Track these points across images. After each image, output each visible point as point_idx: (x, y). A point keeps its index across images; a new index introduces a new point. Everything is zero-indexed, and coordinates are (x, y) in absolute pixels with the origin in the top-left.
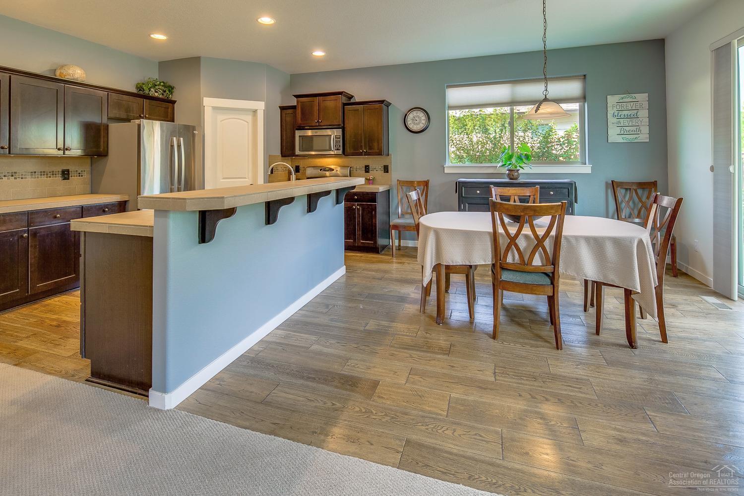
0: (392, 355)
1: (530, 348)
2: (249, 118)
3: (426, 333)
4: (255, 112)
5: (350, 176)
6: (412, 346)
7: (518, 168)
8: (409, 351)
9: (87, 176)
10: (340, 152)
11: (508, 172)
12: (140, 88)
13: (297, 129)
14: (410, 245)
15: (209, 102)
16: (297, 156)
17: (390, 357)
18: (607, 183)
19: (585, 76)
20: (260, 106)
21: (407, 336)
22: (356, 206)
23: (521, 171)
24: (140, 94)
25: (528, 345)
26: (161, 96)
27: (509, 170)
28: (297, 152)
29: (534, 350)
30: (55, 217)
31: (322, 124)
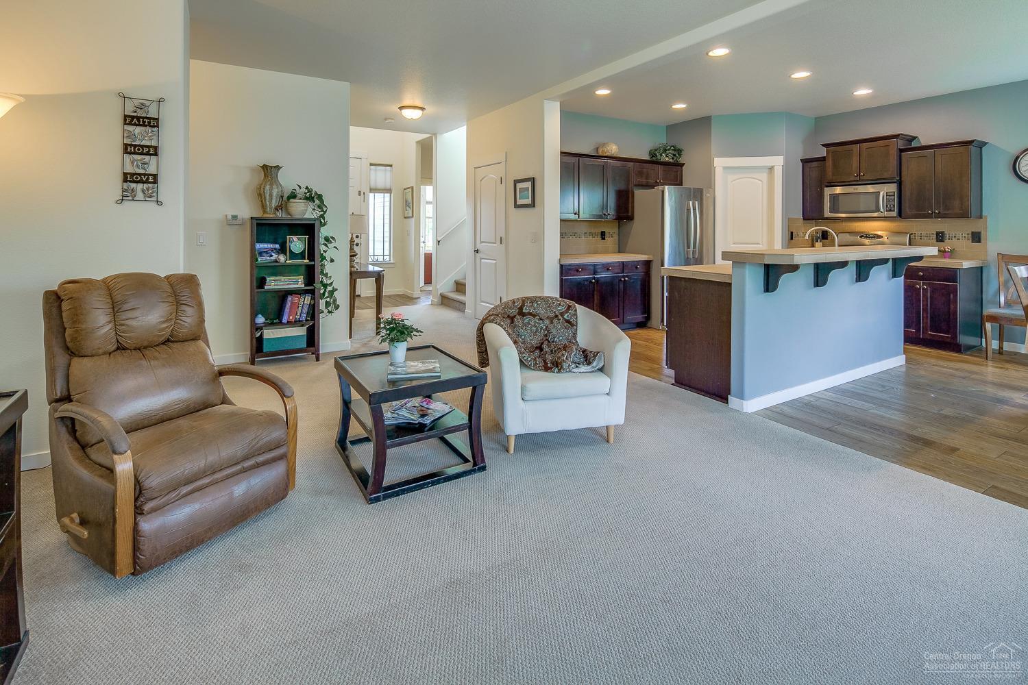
2: (764, 176)
4: (771, 169)
5: (910, 245)
9: (616, 237)
10: (895, 214)
12: (652, 154)
13: (827, 186)
15: (719, 163)
16: (827, 219)
20: (778, 162)
22: (920, 285)
24: (654, 161)
26: (671, 160)
28: (827, 213)
30: (608, 269)
31: (865, 178)
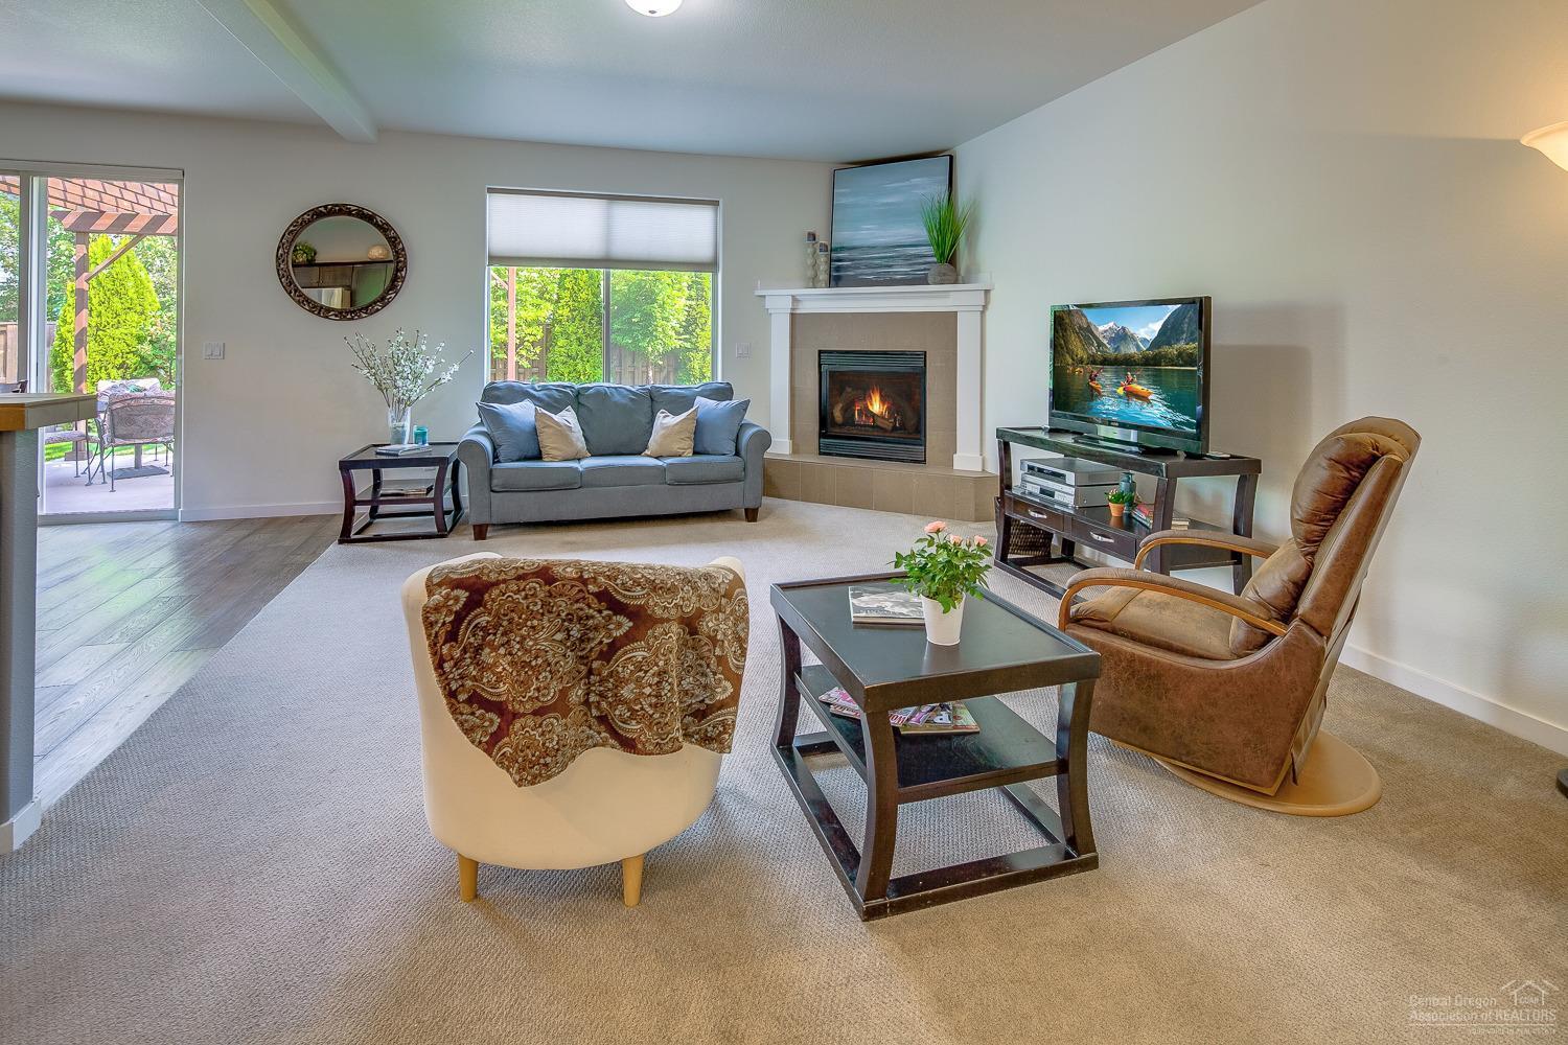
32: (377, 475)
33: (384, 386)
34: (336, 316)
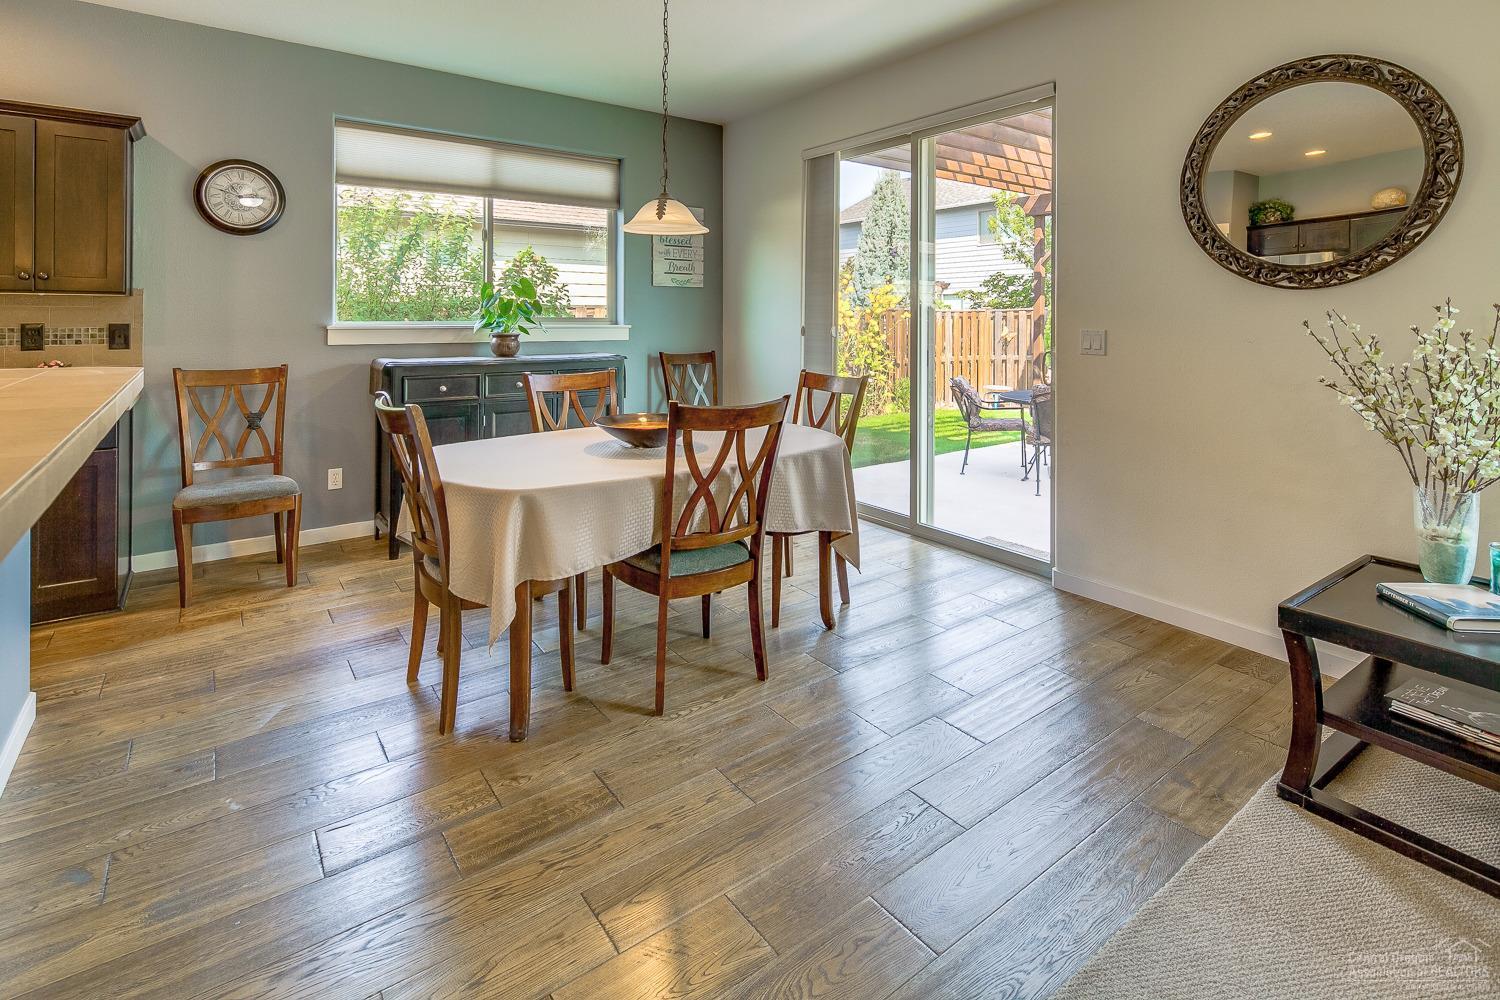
0: (497, 894)
1: (727, 701)
3: (515, 779)
6: (519, 836)
7: (517, 332)
8: (531, 853)
11: (494, 340)
14: (210, 558)
17: (497, 903)
18: (650, 359)
19: (620, 160)
21: (475, 816)
23: (523, 338)
25: (718, 696)
27: (498, 336)
29: (735, 702)
32: (1381, 673)
33: (1399, 435)
34: (1290, 280)
